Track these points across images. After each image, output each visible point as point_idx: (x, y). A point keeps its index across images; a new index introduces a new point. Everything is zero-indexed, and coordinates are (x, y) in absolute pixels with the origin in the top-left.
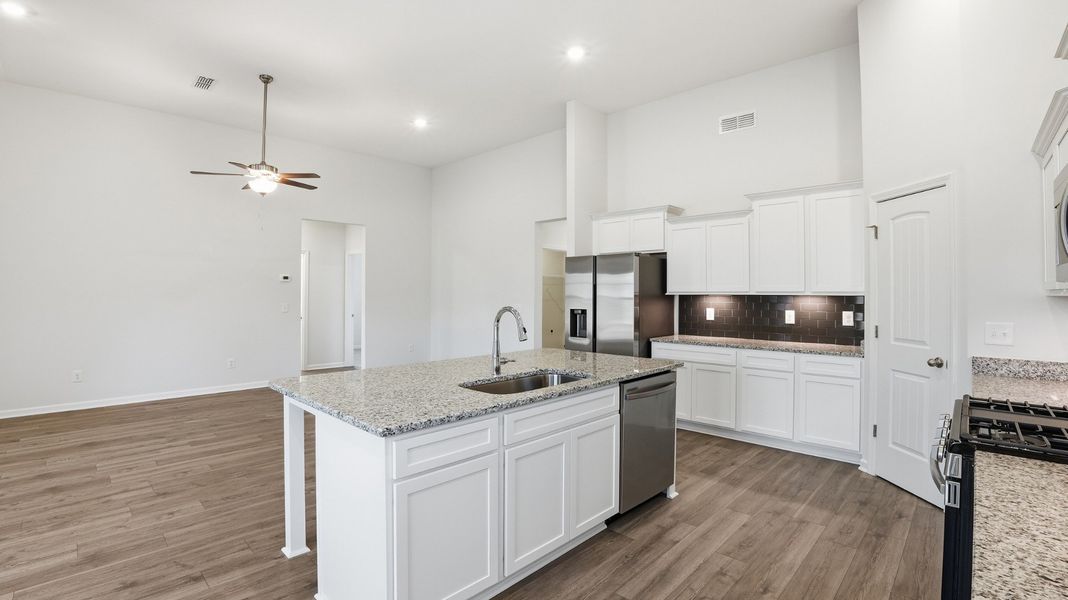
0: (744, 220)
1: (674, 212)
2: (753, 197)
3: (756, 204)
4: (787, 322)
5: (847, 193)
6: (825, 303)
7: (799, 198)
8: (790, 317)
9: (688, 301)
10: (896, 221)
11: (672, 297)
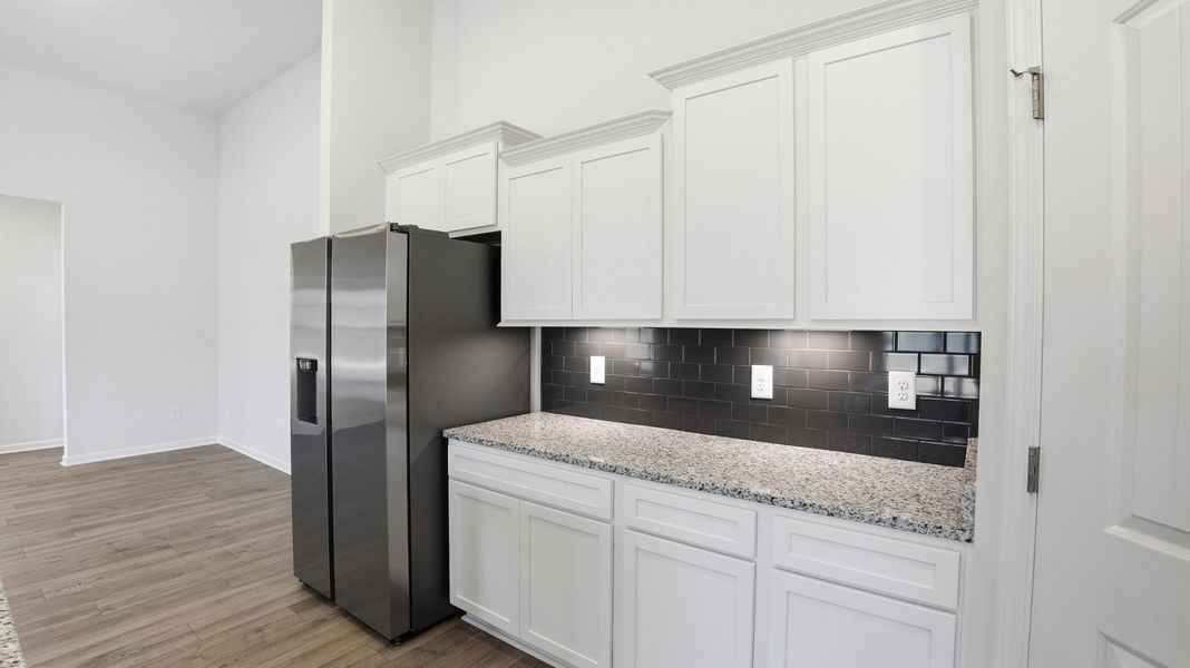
0: (652, 140)
1: (515, 139)
2: (668, 77)
3: (678, 98)
4: (755, 393)
5: (912, 32)
6: (847, 349)
7: (782, 66)
8: (762, 382)
9: (559, 341)
10: (1133, 23)
11: (526, 332)
